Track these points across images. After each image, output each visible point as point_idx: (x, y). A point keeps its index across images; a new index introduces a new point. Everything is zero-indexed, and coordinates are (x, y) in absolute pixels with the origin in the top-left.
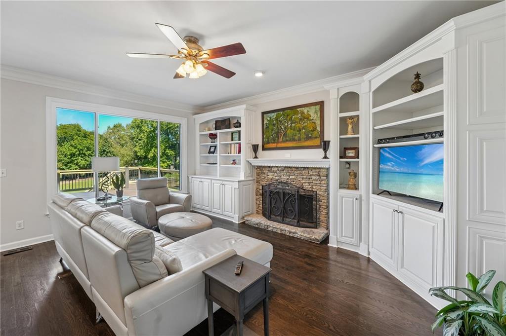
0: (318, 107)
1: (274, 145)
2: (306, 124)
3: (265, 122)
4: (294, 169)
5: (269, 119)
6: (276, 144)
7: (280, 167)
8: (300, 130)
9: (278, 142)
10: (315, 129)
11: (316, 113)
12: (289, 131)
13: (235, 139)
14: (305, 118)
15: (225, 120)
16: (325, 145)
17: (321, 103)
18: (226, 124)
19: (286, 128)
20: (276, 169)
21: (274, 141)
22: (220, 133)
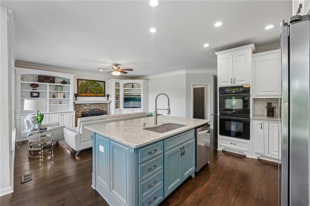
0: (103, 83)
1: (84, 95)
2: (98, 88)
3: (79, 84)
4: (97, 104)
7: (90, 104)
8: (97, 90)
9: (87, 93)
10: (102, 90)
11: (103, 85)
12: (92, 90)
13: (58, 90)
14: (99, 85)
15: (49, 77)
16: (108, 96)
17: (104, 82)
18: (50, 80)
19: (91, 88)
20: (88, 105)
21: (85, 92)
22: (49, 85)
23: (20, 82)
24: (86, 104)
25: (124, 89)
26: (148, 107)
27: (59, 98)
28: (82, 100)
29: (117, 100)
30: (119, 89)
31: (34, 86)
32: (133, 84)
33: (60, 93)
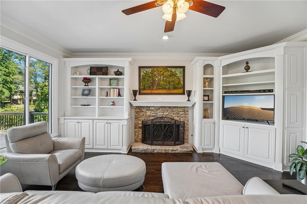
0: (182, 69)
1: (149, 91)
2: (172, 79)
3: (142, 74)
4: (167, 108)
5: (145, 72)
6: (151, 91)
7: (156, 107)
8: (169, 83)
9: (152, 90)
10: (179, 83)
11: (180, 73)
12: (162, 82)
13: (113, 85)
14: (173, 75)
15: (102, 67)
16: (189, 93)
17: (184, 68)
18: (103, 71)
19: (159, 80)
20: (154, 108)
21: (149, 88)
22: (99, 78)
23: (69, 76)
24: (150, 107)
25: (223, 78)
27: (112, 97)
28: (144, 100)
29: (208, 100)
30: (213, 78)
31: (87, 81)
33: (113, 89)
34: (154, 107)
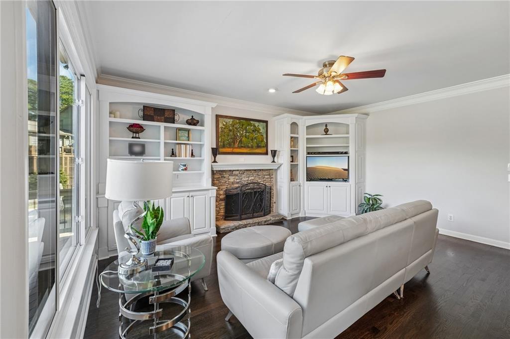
0: (265, 124)
1: (229, 150)
2: (255, 135)
3: (221, 125)
4: (253, 172)
5: (225, 124)
6: (231, 149)
7: (241, 170)
8: (252, 140)
9: (234, 148)
10: (262, 141)
11: (263, 128)
12: (244, 139)
13: (181, 138)
14: (256, 130)
15: (164, 109)
16: (274, 153)
17: (266, 122)
18: (166, 116)
19: (242, 135)
20: (238, 172)
21: (230, 145)
22: (165, 127)
23: (107, 119)
24: (233, 171)
25: (307, 138)
26: (364, 181)
27: (183, 157)
28: (227, 162)
29: (294, 161)
30: (298, 138)
31: (136, 129)
32: (326, 126)
33: (184, 146)
34: (238, 170)
